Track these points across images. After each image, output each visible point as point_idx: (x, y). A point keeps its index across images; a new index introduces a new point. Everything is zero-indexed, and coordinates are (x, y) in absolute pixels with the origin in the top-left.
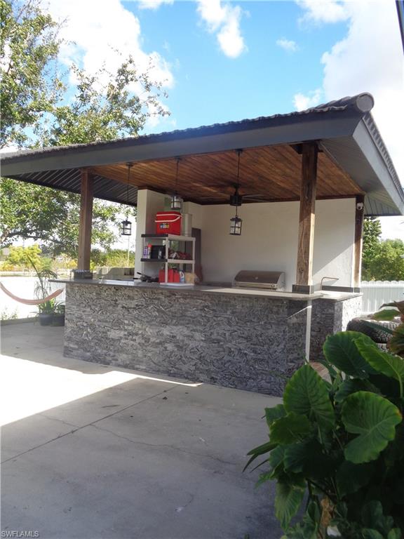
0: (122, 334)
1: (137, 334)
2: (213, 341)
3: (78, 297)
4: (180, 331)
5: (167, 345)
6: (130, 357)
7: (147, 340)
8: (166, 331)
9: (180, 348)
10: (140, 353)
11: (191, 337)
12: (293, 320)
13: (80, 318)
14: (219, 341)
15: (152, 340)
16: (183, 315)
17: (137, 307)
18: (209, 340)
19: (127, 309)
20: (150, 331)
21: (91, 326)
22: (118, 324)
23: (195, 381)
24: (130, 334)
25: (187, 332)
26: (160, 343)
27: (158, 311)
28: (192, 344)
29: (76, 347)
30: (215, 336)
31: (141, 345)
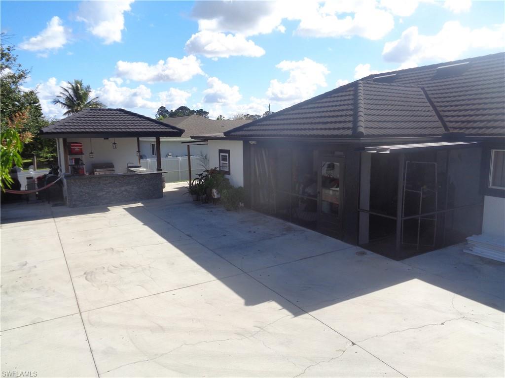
0: (104, 193)
1: (110, 192)
3: (79, 184)
4: (128, 188)
5: (124, 193)
7: (115, 193)
8: (123, 189)
9: (129, 193)
11: (132, 189)
13: (81, 191)
15: (118, 192)
18: (138, 188)
19: (105, 184)
20: (116, 190)
21: (86, 195)
22: (101, 190)
24: (107, 193)
25: (131, 187)
26: (121, 193)
27: (119, 183)
28: (133, 190)
29: (80, 203)
30: (141, 186)
31: (113, 195)
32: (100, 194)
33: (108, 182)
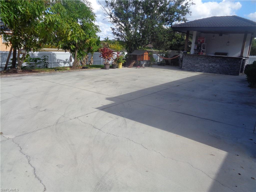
0: (199, 65)
1: (203, 65)
2: (221, 66)
3: (187, 57)
4: (214, 64)
6: (200, 70)
7: (205, 66)
8: (210, 64)
9: (213, 68)
10: (203, 69)
12: (239, 62)
13: (187, 62)
14: (223, 66)
15: (206, 66)
16: (215, 61)
17: (203, 60)
18: (220, 66)
19: (201, 60)
20: (206, 64)
21: (190, 64)
22: (198, 63)
23: (217, 74)
24: (201, 65)
25: (215, 64)
26: (209, 67)
27: (209, 60)
28: (216, 67)
29: (186, 68)
30: (222, 65)
31: (203, 67)
32: (196, 65)
33: (202, 59)
